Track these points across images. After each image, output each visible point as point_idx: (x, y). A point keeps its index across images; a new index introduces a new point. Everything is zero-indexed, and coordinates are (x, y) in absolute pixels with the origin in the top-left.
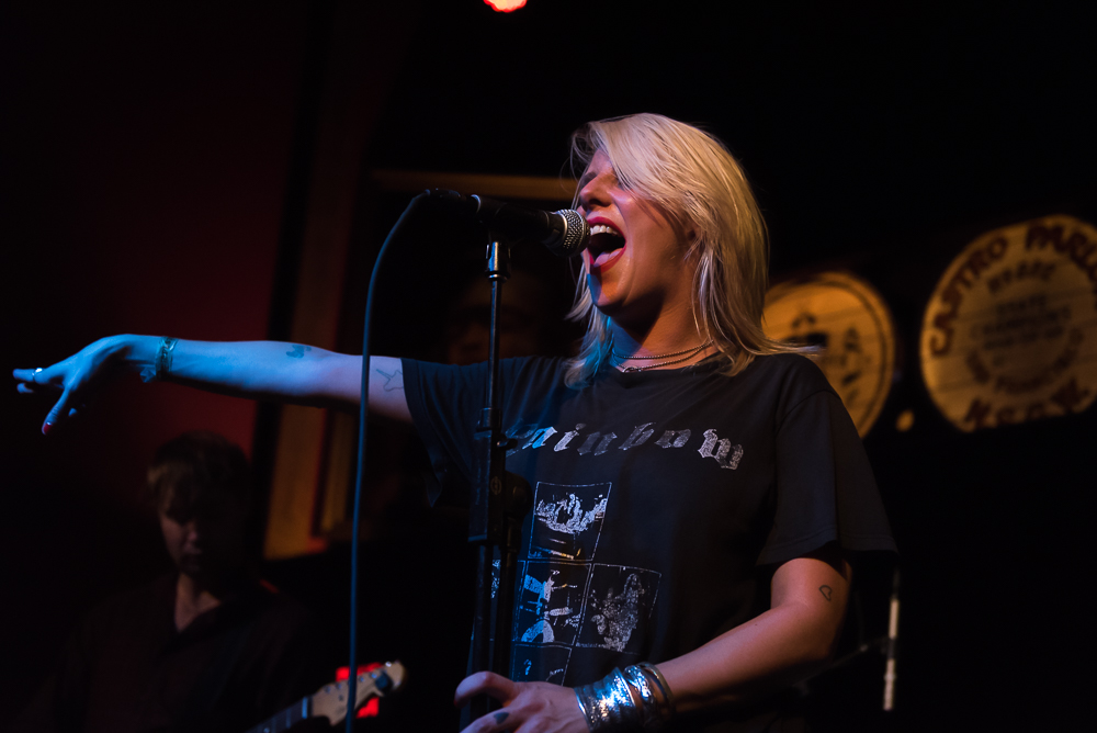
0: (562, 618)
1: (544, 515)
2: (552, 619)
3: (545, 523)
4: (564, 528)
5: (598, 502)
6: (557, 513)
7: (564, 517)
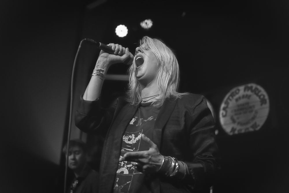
0: (130, 167)
1: (124, 139)
2: (128, 168)
3: (125, 141)
4: (130, 142)
5: (139, 135)
6: (128, 138)
7: (130, 140)
